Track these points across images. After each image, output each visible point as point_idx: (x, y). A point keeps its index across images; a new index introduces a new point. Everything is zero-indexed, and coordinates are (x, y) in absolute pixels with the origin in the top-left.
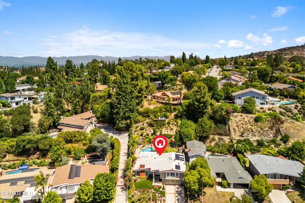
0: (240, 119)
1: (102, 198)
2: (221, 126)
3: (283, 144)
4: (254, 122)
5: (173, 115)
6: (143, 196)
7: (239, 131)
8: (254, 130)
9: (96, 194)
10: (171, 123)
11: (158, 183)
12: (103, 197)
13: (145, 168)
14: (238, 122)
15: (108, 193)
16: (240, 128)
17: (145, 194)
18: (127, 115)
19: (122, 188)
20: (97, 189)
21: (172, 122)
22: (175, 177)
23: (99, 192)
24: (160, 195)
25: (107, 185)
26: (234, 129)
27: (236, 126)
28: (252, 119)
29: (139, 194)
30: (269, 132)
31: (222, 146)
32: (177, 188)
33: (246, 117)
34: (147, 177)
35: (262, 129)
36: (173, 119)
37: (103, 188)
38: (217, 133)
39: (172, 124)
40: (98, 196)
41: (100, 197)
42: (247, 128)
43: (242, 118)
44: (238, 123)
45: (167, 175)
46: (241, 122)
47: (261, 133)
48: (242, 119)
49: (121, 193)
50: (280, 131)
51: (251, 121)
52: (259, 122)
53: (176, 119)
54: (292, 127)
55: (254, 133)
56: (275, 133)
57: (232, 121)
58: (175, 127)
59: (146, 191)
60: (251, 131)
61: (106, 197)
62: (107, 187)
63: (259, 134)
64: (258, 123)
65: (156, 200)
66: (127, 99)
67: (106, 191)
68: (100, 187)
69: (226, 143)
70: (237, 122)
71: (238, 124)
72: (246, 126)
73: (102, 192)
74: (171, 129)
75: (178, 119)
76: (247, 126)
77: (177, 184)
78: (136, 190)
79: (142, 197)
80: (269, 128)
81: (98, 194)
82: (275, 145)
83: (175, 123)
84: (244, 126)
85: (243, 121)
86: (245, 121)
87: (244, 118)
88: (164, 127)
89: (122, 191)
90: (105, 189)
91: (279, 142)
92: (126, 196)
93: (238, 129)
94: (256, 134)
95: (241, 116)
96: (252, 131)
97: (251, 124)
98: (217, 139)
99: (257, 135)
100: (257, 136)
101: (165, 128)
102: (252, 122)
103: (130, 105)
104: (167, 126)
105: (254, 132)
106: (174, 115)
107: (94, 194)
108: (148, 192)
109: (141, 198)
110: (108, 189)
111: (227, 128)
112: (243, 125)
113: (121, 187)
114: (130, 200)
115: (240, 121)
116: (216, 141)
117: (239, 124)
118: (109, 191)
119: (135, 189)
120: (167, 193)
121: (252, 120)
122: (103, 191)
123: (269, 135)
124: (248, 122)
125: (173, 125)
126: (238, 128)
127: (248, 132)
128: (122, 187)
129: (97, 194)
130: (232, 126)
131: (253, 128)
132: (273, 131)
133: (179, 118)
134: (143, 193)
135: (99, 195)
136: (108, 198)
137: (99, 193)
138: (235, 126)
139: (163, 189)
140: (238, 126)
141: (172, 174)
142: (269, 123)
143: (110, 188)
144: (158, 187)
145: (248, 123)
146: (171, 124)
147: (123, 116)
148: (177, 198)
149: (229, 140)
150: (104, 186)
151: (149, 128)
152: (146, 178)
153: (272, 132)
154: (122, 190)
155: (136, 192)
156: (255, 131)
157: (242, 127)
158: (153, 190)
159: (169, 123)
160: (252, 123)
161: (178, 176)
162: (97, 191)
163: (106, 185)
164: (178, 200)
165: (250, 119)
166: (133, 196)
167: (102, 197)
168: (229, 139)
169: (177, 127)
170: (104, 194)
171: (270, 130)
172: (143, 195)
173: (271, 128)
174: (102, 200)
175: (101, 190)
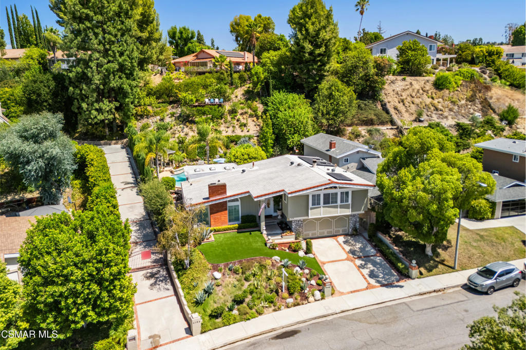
0: (403, 87)
1: (76, 323)
2: (365, 105)
3: (507, 128)
4: (435, 91)
5: (239, 92)
6: (246, 284)
7: (407, 111)
8: (440, 107)
9: (41, 306)
10: (240, 111)
11: (280, 237)
12: (84, 316)
13: (228, 194)
14: (399, 93)
15: (105, 294)
16: (407, 104)
17: (254, 275)
18: (114, 83)
19: (152, 276)
20: (47, 282)
21: (242, 109)
22: (336, 207)
23: (61, 295)
24: (307, 271)
25: (100, 254)
26: (396, 108)
27: (399, 103)
28: (428, 84)
29: (231, 279)
30: (470, 108)
31: (380, 146)
32: (345, 242)
33: (416, 82)
34: (237, 225)
35: (453, 103)
36: (242, 101)
37: (78, 273)
38: (359, 120)
39: (242, 114)
40: (55, 318)
41: (67, 319)
42: (424, 104)
43: (408, 83)
44: (402, 96)
45: (313, 204)
46: (408, 92)
47: (454, 110)
48: (408, 87)
49: (155, 293)
50: (490, 106)
51: (427, 88)
52: (445, 90)
53: (249, 102)
54: (507, 97)
55: (440, 112)
56: (482, 109)
57: (386, 92)
58: (250, 120)
59: (256, 264)
60: (432, 108)
61: (99, 315)
62: (100, 265)
63: (452, 113)
64: (443, 91)
65: (302, 288)
66: (110, 33)
67: (94, 287)
68: (64, 268)
69: (388, 137)
70: (397, 94)
71: (402, 98)
72: (420, 100)
73: (75, 294)
74: (241, 126)
75: (253, 100)
76: (422, 99)
77: (341, 232)
78: (216, 268)
79: (244, 288)
80: (467, 100)
81: (54, 306)
82: (493, 131)
83: (250, 111)
84: (417, 101)
85: (411, 90)
86: (416, 91)
87: (411, 84)
88: (222, 121)
89: (155, 283)
90: (90, 275)
91: (499, 125)
92: (174, 298)
93: (404, 107)
94: (446, 114)
95: (404, 80)
96: (437, 109)
97: (430, 94)
98: (363, 133)
99: (450, 115)
100: (450, 117)
101: (224, 125)
102: (432, 91)
103: (121, 54)
104: (229, 118)
105: (441, 110)
106: (243, 92)
107: (31, 312)
108: (262, 267)
109: (245, 292)
110: (106, 273)
111: (379, 107)
112: (413, 97)
113: (145, 272)
114: (200, 308)
115: (404, 90)
116: (363, 137)
117: (404, 97)
118: (112, 282)
119: (210, 266)
120: (324, 263)
121: (429, 87)
122: (79, 287)
123: (472, 114)
124: (421, 91)
125: (245, 116)
126: (404, 104)
127: (428, 111)
128: (149, 271)
129: (46, 305)
130: (389, 102)
131: (435, 102)
132: (477, 105)
133: (257, 99)
134: (243, 273)
135: (59, 311)
136: (106, 318)
137: (57, 303)
138: (397, 101)
139: (306, 253)
140: (403, 101)
141: (329, 200)
142: (465, 91)
143: (115, 269)
144: (290, 248)
145: (423, 94)
146: (238, 114)
147: (102, 87)
148: (366, 272)
149: (394, 132)
150: (84, 262)
151: (182, 126)
152: (235, 229)
153: (476, 108)
154: (152, 281)
155: (218, 275)
156: (442, 108)
157: (413, 103)
158: (277, 258)
159: (233, 112)
160: (432, 93)
161: (347, 201)
162: (50, 289)
163: (92, 258)
164: (372, 275)
165: (425, 83)
166: (208, 292)
167: (75, 315)
168: (392, 129)
169: (255, 119)
170: (87, 301)
171: (470, 104)
172: (247, 279)
173: (471, 99)
174: (75, 331)
175: (71, 285)
